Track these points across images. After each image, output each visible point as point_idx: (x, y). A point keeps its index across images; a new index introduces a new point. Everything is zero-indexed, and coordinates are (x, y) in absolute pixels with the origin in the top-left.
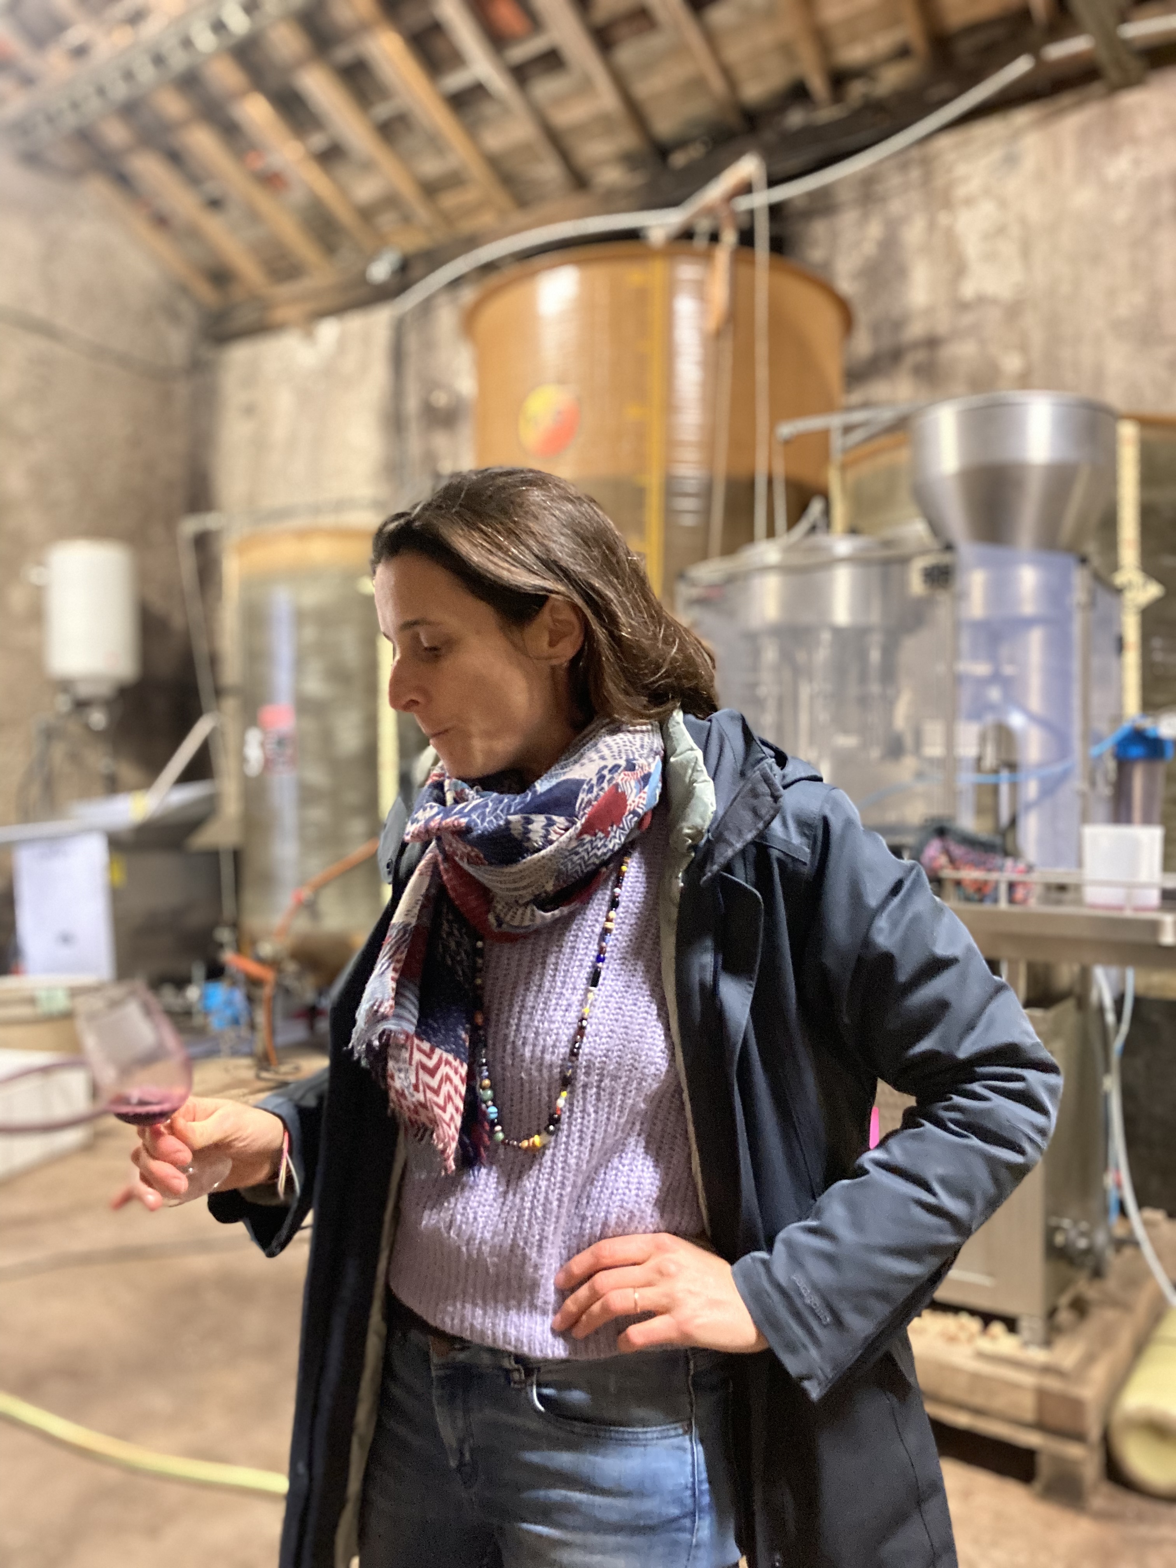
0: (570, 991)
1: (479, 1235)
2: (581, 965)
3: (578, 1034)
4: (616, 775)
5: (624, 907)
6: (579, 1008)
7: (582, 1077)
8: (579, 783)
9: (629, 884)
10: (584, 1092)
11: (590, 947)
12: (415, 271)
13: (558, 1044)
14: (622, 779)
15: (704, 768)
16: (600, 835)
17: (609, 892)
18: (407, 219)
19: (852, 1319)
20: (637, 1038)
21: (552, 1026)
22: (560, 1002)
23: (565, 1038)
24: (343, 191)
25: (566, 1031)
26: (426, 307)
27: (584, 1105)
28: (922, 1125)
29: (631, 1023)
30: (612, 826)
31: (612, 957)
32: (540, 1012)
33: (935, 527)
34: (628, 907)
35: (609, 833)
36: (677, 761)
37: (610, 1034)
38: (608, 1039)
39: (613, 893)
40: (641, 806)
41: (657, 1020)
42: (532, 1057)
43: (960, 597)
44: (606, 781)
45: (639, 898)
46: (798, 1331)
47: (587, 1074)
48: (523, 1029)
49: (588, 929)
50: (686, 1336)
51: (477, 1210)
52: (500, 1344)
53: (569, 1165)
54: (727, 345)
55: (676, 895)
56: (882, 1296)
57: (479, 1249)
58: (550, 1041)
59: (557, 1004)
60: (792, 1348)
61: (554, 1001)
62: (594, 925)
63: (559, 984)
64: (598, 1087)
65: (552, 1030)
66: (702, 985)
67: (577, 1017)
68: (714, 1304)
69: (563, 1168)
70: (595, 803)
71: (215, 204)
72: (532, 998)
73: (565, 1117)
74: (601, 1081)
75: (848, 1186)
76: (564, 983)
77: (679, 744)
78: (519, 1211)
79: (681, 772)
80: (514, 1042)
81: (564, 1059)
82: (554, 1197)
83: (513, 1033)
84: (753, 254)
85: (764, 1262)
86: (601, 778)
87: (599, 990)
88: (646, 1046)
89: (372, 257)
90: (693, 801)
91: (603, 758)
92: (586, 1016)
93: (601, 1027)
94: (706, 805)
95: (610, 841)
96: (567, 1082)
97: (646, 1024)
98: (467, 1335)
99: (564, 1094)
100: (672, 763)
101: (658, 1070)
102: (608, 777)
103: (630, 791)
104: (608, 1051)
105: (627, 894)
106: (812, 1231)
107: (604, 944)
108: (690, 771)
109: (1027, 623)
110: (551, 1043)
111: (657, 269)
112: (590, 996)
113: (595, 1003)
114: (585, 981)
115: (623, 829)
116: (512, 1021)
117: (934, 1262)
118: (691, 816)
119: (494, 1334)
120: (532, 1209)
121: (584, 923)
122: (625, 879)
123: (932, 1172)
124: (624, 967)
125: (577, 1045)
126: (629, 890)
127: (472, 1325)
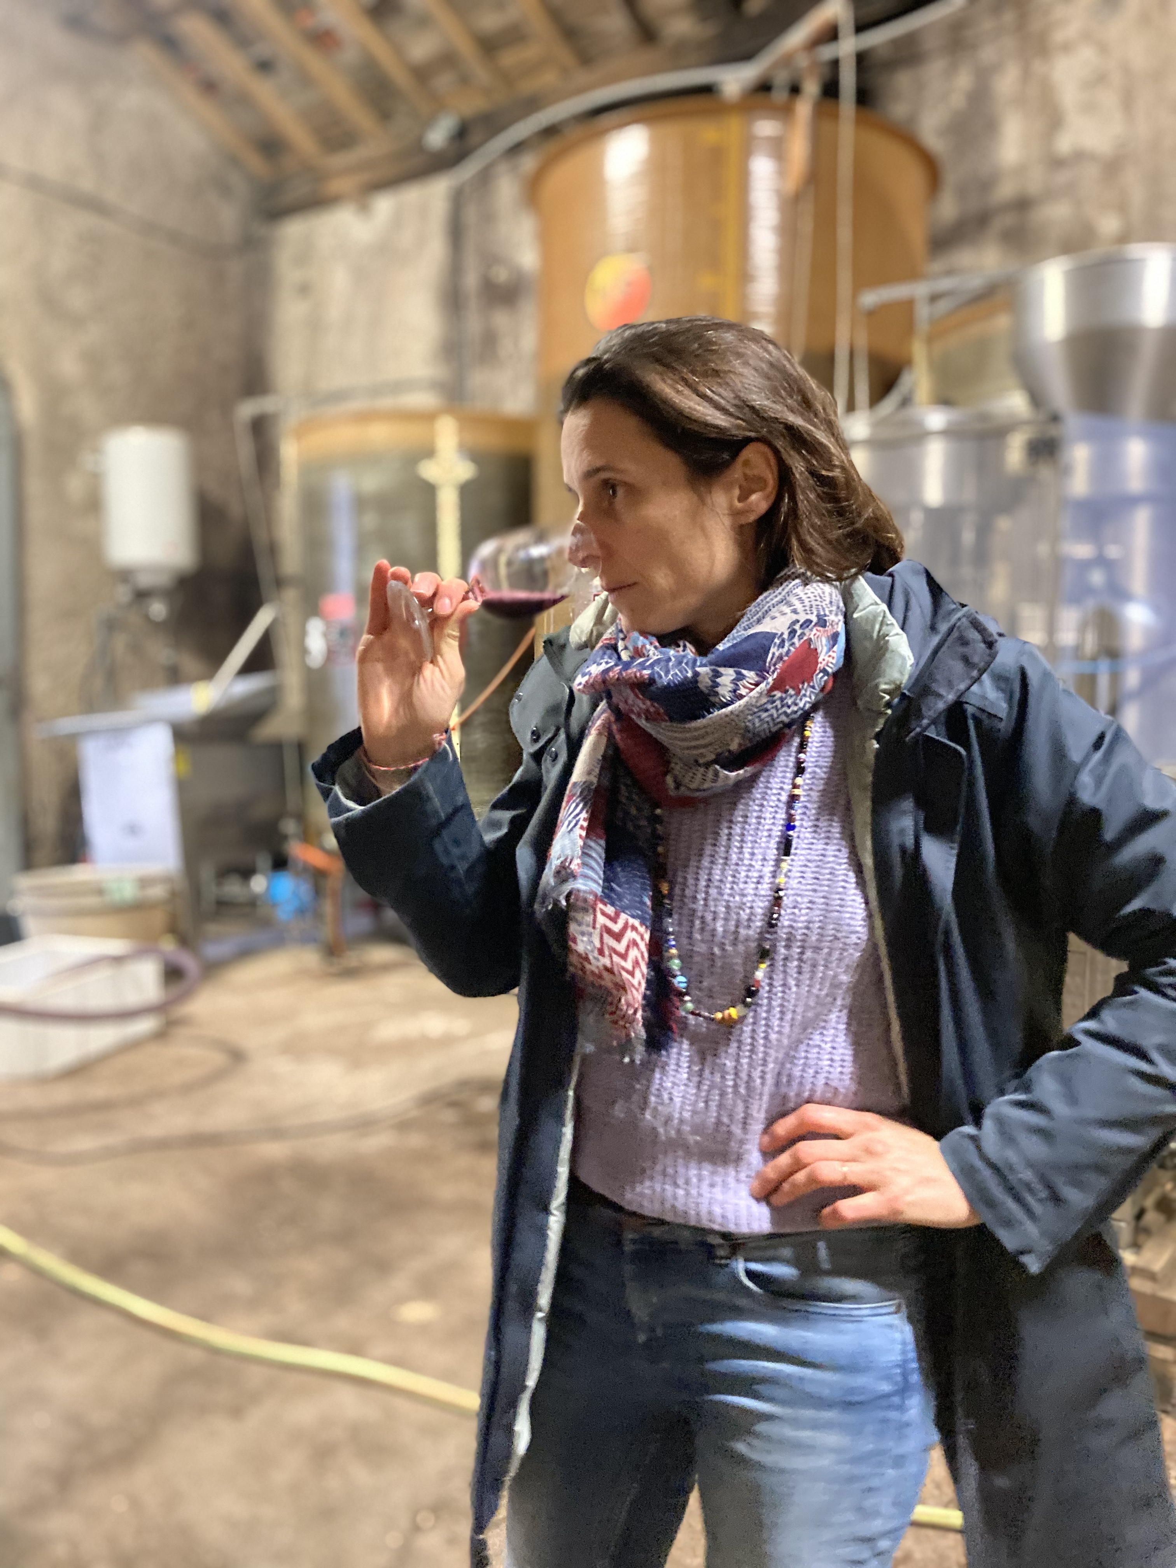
0: (760, 863)
1: (677, 1115)
2: (770, 836)
3: (775, 905)
4: (807, 631)
5: (810, 773)
6: (772, 880)
7: (783, 951)
8: (770, 637)
9: (814, 749)
10: (785, 965)
11: (778, 816)
12: (474, 138)
13: (753, 918)
14: (815, 635)
15: (893, 621)
16: (791, 692)
17: (792, 759)
18: (465, 80)
19: (1071, 1194)
20: (838, 908)
21: (745, 900)
22: (750, 874)
23: (760, 911)
24: (398, 51)
25: (761, 905)
26: (485, 178)
27: (785, 979)
28: (1136, 993)
29: (831, 893)
30: (803, 683)
31: (802, 826)
32: (728, 886)
33: (1036, 399)
34: (815, 772)
35: (800, 691)
36: (861, 617)
37: (809, 905)
38: (807, 911)
39: (797, 759)
40: (830, 665)
41: (856, 889)
42: (725, 931)
43: (1065, 471)
44: (796, 637)
45: (826, 762)
46: (1012, 1205)
47: (788, 947)
48: (712, 903)
49: (774, 798)
50: (897, 1212)
51: (672, 1091)
52: (705, 1224)
53: (770, 1041)
54: (808, 207)
55: (871, 758)
56: (1100, 1169)
57: (679, 1131)
58: (744, 916)
59: (747, 876)
60: (1008, 1223)
61: (743, 874)
62: (779, 794)
63: (747, 856)
64: (800, 960)
65: (745, 904)
66: (903, 850)
67: (771, 889)
68: (927, 1181)
69: (765, 1046)
70: (786, 658)
71: (265, 66)
72: (718, 872)
73: (764, 993)
74: (802, 953)
75: (1059, 1059)
76: (753, 854)
77: (860, 599)
78: (720, 1089)
79: (869, 628)
80: (702, 917)
81: (761, 933)
82: (756, 1074)
83: (701, 908)
84: (837, 104)
85: (973, 1138)
86: (793, 632)
87: (792, 860)
88: (848, 915)
89: (428, 122)
90: (888, 655)
91: (795, 612)
92: (782, 886)
93: (799, 899)
94: (904, 659)
95: (801, 700)
96: (764, 954)
97: (845, 894)
98: (668, 1217)
99: (763, 966)
100: (856, 619)
101: (859, 939)
102: (799, 632)
103: (820, 648)
104: (809, 922)
105: (813, 760)
106: (1021, 1104)
107: (793, 812)
108: (877, 627)
109: (1131, 502)
110: (746, 917)
111: (734, 124)
112: (784, 866)
113: (789, 874)
114: (775, 852)
115: (813, 687)
116: (699, 897)
117: (1155, 1133)
118: (888, 671)
119: (698, 1214)
120: (736, 1086)
121: (769, 792)
122: (809, 744)
123: (1150, 1041)
124: (816, 836)
125: (775, 916)
126: (814, 754)
127: (673, 1206)
